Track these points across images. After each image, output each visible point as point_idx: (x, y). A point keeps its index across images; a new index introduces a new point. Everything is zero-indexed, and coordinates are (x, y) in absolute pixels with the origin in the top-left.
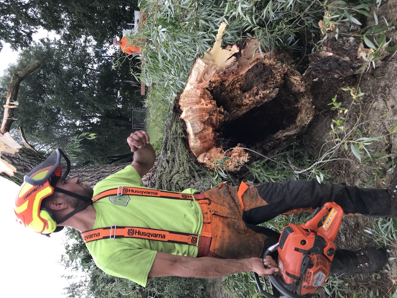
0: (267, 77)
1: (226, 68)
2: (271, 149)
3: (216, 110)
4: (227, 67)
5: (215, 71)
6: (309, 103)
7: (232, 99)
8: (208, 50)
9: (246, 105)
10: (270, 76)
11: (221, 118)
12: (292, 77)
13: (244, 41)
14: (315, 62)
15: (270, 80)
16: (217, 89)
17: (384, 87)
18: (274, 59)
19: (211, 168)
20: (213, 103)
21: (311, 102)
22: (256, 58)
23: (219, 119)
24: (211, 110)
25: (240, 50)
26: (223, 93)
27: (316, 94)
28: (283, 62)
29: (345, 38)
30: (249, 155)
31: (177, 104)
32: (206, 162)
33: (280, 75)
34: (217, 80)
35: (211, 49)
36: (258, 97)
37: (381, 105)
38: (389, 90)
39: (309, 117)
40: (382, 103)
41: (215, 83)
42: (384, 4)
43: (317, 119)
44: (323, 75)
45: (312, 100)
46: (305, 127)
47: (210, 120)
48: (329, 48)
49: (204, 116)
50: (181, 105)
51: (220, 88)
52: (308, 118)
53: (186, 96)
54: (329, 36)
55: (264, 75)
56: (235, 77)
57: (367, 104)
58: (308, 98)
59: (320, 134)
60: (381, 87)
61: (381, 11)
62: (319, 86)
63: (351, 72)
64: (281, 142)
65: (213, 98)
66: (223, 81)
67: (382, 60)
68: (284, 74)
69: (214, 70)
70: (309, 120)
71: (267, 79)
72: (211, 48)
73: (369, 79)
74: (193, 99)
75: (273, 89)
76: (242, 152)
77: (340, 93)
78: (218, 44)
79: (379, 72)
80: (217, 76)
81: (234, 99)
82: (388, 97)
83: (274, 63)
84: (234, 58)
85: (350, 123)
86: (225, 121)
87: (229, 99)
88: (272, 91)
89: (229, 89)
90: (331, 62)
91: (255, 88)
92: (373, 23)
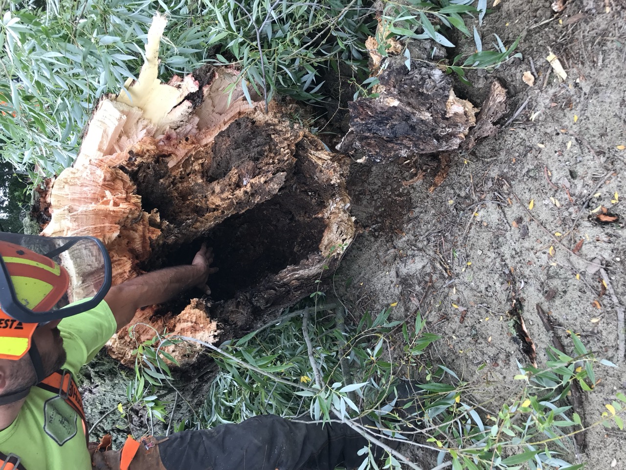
0: (259, 148)
1: (171, 128)
2: (269, 305)
3: (143, 218)
4: (173, 125)
5: (145, 131)
6: (345, 211)
7: (184, 196)
8: (128, 82)
9: (214, 210)
10: (267, 148)
11: (154, 237)
12: (312, 152)
13: (210, 69)
14: (362, 120)
15: (267, 156)
16: (148, 171)
17: (498, 179)
18: (275, 113)
19: (122, 362)
20: (133, 201)
21: (348, 209)
22: (238, 111)
23: (150, 238)
24: (125, 215)
25: (200, 88)
26: (161, 180)
27: (357, 193)
28: (293, 120)
29: (424, 69)
30: (217, 325)
31: (42, 200)
32: (114, 344)
33: (288, 145)
34: (148, 151)
35: (134, 81)
36: (240, 193)
37: (492, 216)
38: (510, 185)
39: (346, 239)
40: (496, 213)
41: (142, 157)
42: (492, 13)
43: (359, 244)
44: (378, 150)
45: (349, 205)
46: (337, 258)
47: (125, 242)
48: (392, 89)
49: (107, 229)
50: (52, 203)
51: (154, 168)
52: (343, 240)
53: (66, 183)
54: (393, 61)
55: (254, 143)
56: (191, 147)
57: (464, 214)
58: (343, 200)
59: (366, 274)
60: (493, 179)
61: (488, 26)
62: (363, 177)
63: (433, 146)
64: (289, 291)
65: (138, 189)
66: (165, 156)
67: (494, 124)
68: (297, 145)
69: (143, 128)
70: (346, 245)
71: (261, 154)
72: (135, 79)
73: (466, 163)
74: (85, 189)
75: (273, 174)
76: (202, 320)
77: (406, 191)
78: (149, 71)
79: (487, 149)
80: (148, 141)
81: (190, 195)
82: (508, 199)
83: (276, 120)
84: (187, 103)
85: (428, 252)
86: (164, 243)
87: (176, 194)
88: (271, 179)
89: (177, 173)
90: (396, 120)
91: (234, 171)
92: (472, 49)
